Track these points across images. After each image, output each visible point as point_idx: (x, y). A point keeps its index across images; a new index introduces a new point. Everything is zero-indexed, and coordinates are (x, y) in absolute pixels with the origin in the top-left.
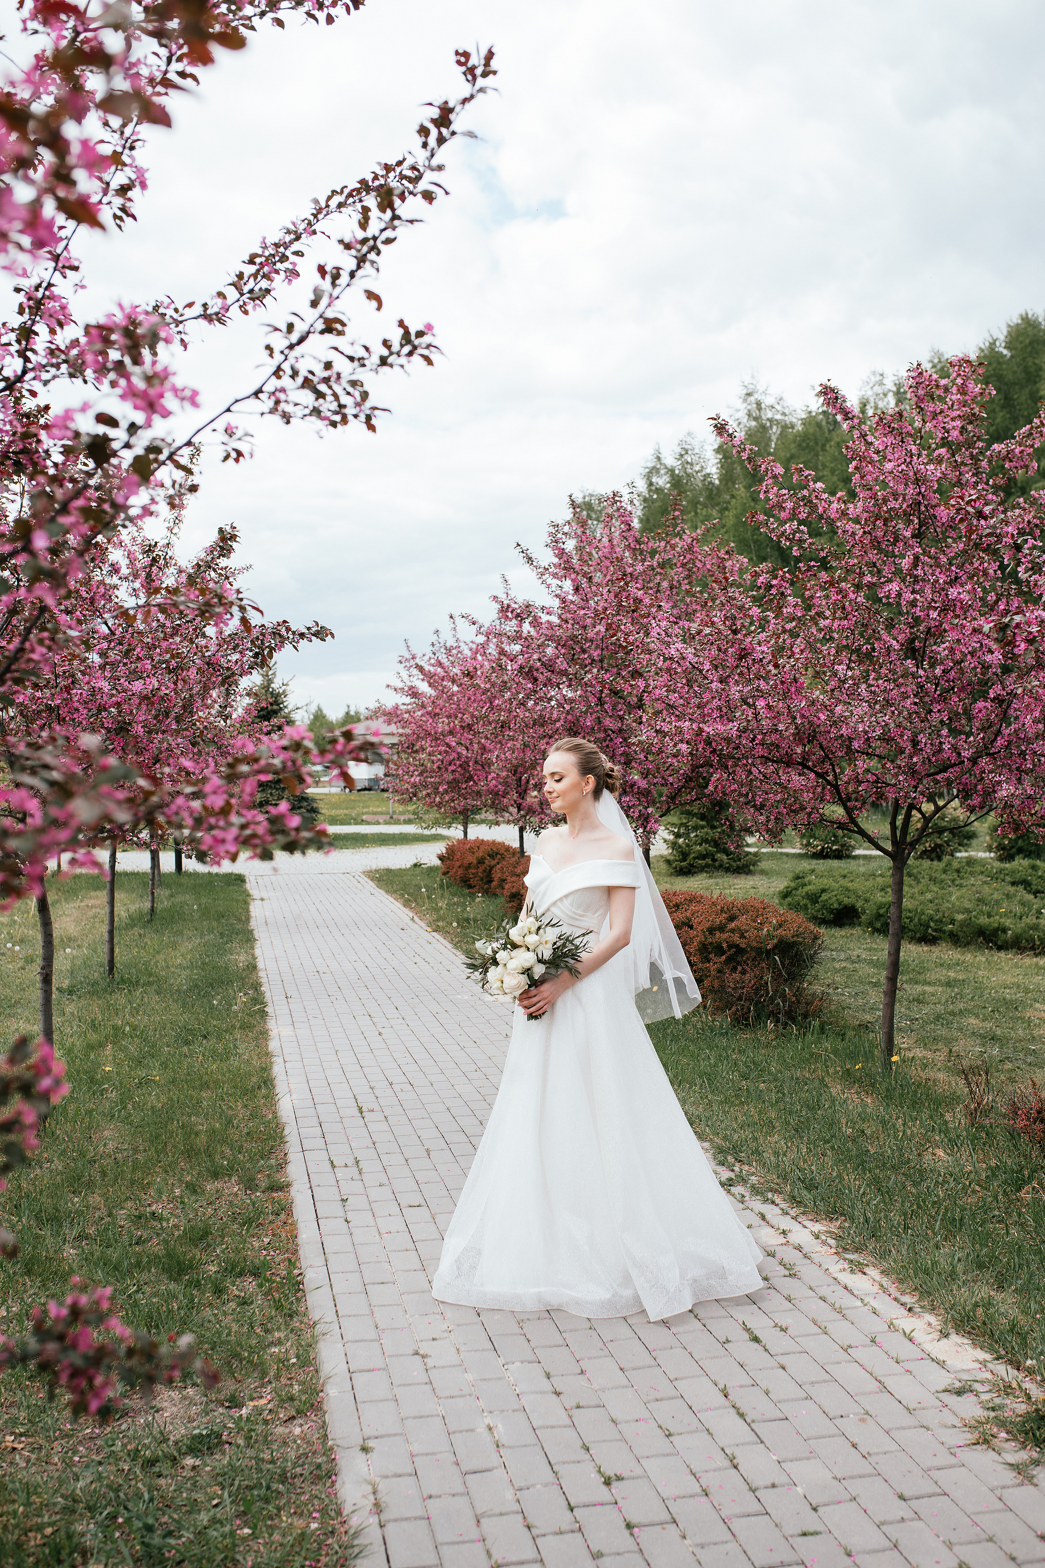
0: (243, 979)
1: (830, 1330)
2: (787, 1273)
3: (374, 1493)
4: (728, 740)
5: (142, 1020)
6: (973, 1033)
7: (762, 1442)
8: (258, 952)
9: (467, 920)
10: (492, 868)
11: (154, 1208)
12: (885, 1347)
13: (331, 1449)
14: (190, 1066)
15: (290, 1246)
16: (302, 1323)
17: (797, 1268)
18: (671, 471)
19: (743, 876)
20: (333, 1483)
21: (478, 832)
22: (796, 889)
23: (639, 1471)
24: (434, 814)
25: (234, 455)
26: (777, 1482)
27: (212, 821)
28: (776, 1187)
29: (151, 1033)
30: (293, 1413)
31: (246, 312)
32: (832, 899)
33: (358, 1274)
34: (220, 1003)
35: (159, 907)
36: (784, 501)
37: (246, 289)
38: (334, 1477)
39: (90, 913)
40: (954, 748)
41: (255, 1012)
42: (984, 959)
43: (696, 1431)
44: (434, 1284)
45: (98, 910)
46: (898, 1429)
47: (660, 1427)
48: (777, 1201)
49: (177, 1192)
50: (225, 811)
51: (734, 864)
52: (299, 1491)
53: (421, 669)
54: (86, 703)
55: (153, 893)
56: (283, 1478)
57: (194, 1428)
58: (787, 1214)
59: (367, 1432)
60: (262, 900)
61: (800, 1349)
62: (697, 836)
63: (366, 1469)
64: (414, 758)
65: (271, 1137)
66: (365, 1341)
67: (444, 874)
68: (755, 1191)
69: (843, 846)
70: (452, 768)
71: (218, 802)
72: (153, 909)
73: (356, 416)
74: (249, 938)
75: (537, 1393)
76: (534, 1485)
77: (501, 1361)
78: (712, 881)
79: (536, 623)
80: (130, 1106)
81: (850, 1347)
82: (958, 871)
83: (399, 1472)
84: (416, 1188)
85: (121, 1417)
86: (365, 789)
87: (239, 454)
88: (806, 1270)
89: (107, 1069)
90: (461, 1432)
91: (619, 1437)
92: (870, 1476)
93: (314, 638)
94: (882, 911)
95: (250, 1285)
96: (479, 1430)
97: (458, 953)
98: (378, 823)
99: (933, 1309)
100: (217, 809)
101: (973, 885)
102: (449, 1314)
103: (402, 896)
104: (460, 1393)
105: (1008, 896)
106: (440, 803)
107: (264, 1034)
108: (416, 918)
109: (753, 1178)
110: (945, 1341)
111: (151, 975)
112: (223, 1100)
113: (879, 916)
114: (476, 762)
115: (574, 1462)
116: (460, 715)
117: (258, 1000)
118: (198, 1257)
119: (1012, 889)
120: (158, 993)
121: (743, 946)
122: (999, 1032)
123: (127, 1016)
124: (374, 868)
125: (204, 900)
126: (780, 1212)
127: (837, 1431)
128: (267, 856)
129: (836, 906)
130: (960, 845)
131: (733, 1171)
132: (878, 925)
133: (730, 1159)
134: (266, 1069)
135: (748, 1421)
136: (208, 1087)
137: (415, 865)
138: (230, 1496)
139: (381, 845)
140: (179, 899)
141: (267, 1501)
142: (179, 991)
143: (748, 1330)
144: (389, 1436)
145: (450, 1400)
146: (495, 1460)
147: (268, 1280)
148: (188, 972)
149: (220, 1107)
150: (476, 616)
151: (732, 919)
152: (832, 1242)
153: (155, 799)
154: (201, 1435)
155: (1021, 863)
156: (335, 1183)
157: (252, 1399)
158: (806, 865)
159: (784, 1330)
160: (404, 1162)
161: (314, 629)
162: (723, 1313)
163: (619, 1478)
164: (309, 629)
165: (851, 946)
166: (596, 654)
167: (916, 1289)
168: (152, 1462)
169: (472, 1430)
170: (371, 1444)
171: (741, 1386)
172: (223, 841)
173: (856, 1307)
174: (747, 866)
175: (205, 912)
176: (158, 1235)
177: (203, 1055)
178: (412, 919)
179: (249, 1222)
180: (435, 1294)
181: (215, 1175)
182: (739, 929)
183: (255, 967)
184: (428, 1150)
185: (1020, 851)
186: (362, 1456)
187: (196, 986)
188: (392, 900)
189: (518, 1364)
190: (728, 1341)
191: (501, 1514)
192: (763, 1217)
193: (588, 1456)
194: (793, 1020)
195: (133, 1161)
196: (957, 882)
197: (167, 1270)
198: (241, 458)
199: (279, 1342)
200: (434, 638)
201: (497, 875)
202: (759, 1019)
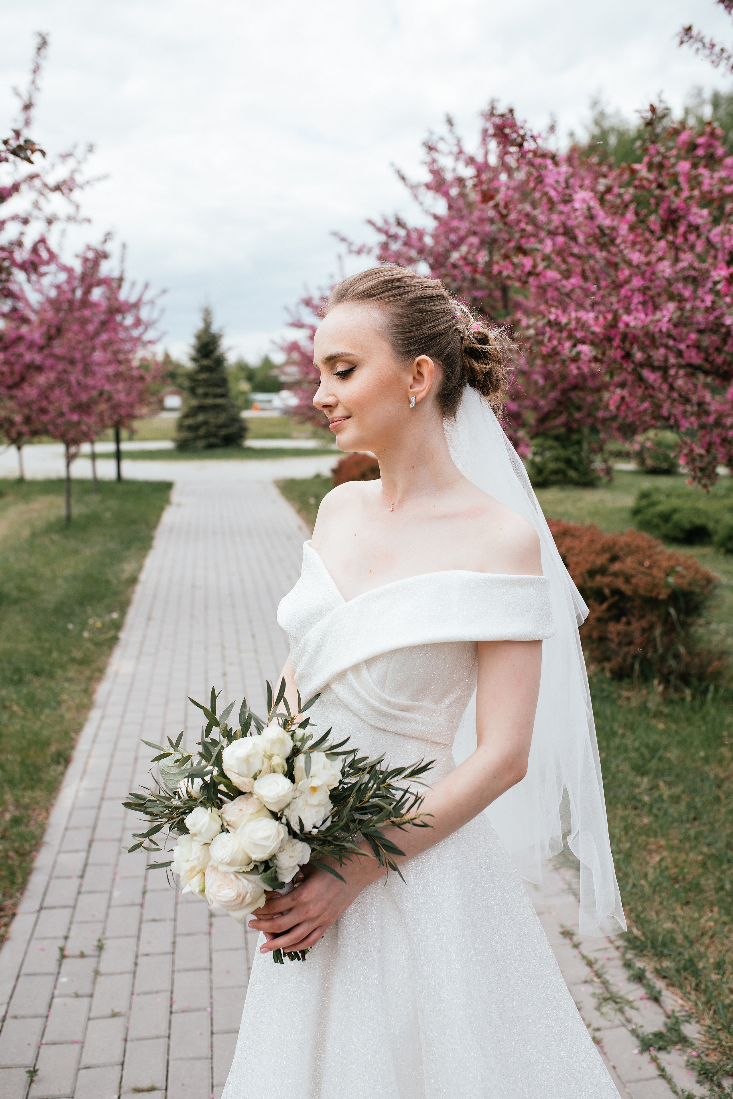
22: (646, 507)
32: (683, 519)
62: (551, 454)
103: (298, 504)
121: (628, 593)
129: (687, 525)
137: (316, 476)
151: (614, 559)
158: (647, 483)
182: (623, 572)
194: (687, 683)
202: (646, 678)
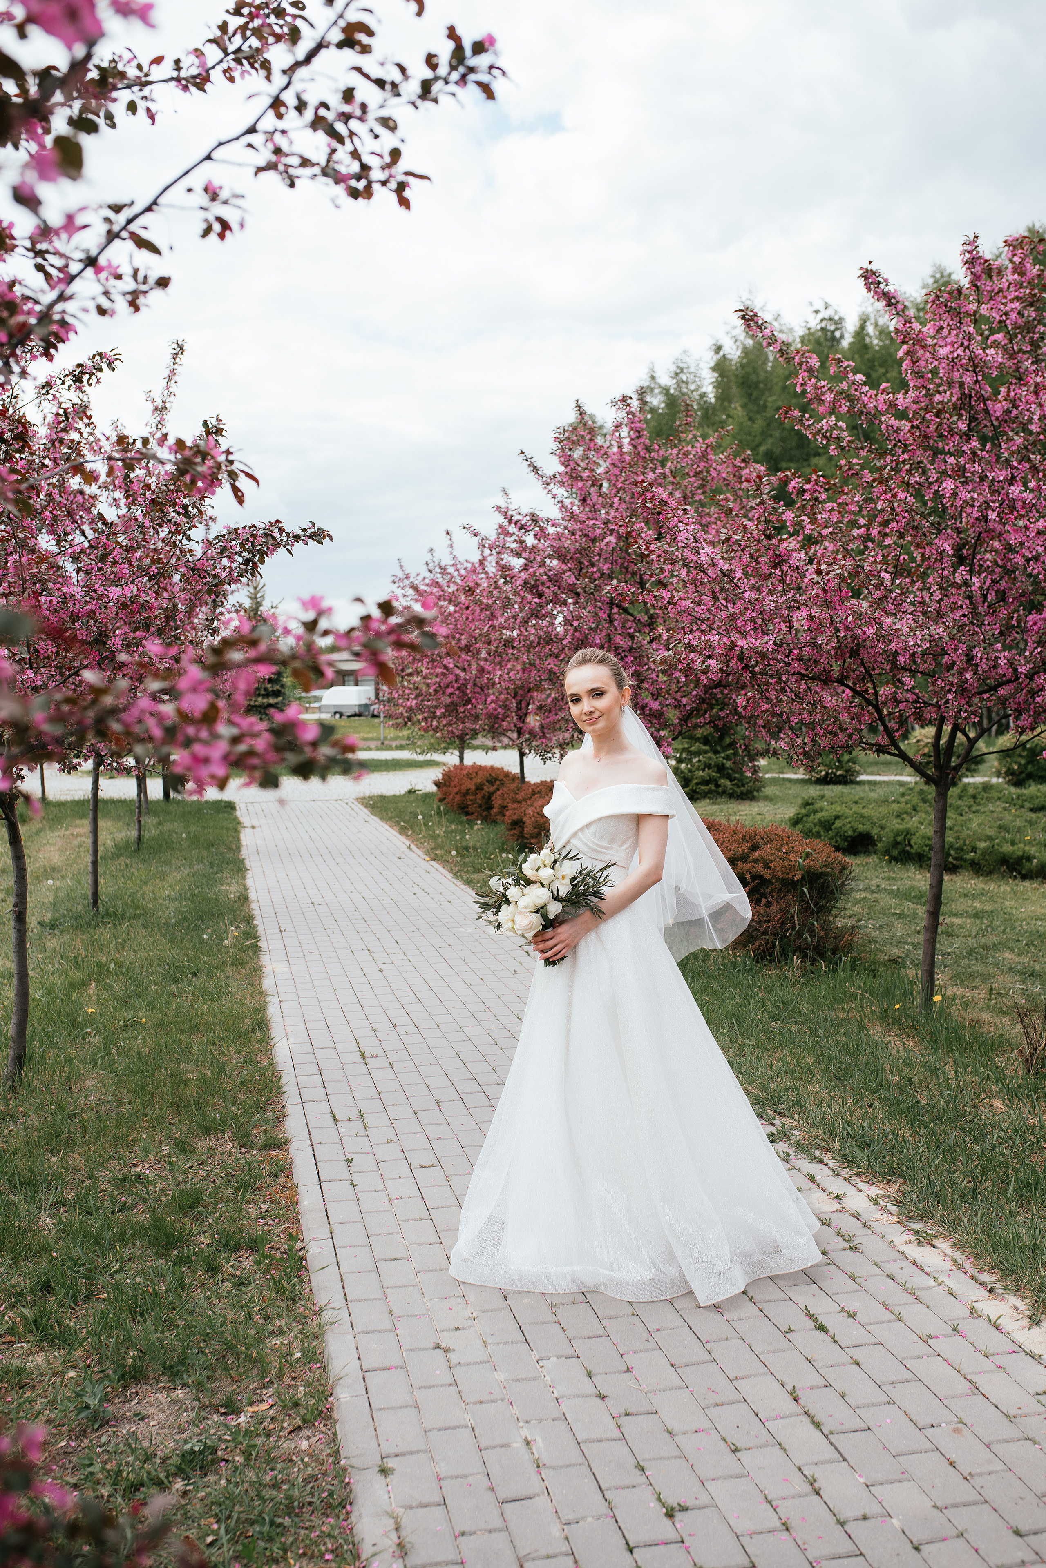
0: (234, 911)
1: (905, 1316)
2: (847, 1245)
3: (397, 1529)
4: (762, 655)
5: (127, 956)
6: (1011, 969)
7: (844, 1460)
8: (249, 882)
9: (467, 848)
10: (491, 794)
11: (138, 1169)
12: (970, 1336)
13: (345, 1470)
14: (180, 1007)
15: (290, 1214)
16: (306, 1308)
17: (857, 1240)
18: (666, 391)
19: (747, 803)
20: (348, 1514)
21: (474, 758)
22: (807, 815)
23: (705, 1499)
24: (429, 738)
25: (217, 227)
26: (868, 1512)
27: (191, 731)
28: (823, 1143)
29: (137, 970)
30: (298, 1422)
31: (231, 79)
32: (846, 827)
33: (368, 1249)
34: (210, 938)
35: (146, 835)
36: (823, 394)
37: (231, 48)
38: (348, 1507)
39: (76, 842)
40: (1011, 663)
41: (248, 947)
42: (1008, 889)
43: (766, 1445)
44: (451, 1260)
45: (83, 839)
46: (999, 1442)
47: (724, 1439)
48: (826, 1160)
49: (166, 1150)
50: (210, 717)
51: (738, 790)
52: (308, 1524)
53: (415, 588)
54: (56, 611)
55: (139, 822)
56: (290, 1510)
57: (186, 1442)
58: (839, 1175)
59: (387, 1448)
60: (253, 827)
61: (873, 1340)
62: (699, 761)
63: (386, 1496)
64: (409, 681)
65: (267, 1087)
66: (379, 1331)
67: (441, 800)
68: (799, 1147)
69: (847, 771)
70: (449, 690)
71: (198, 703)
72: (139, 838)
73: (384, 183)
74: (239, 868)
75: (578, 1396)
76: (584, 1518)
77: (535, 1356)
78: (716, 807)
79: (542, 534)
80: (114, 1051)
81: (930, 1337)
82: (974, 797)
83: (425, 1500)
84: (428, 1145)
85: (101, 1426)
86: (355, 715)
87: (225, 226)
88: (864, 1239)
89: (90, 1010)
90: (494, 1447)
91: (677, 1453)
92: (975, 1503)
93: (310, 541)
94: (899, 839)
95: (248, 1262)
96: (515, 1445)
97: (459, 883)
98: (369, 749)
99: (1018, 1290)
100: (197, 715)
101: (992, 812)
102: (471, 1298)
103: (398, 823)
104: (490, 1397)
105: (1031, 823)
106: (437, 727)
107: (257, 971)
108: (413, 846)
109: (796, 1132)
110: (1036, 1329)
111: (137, 907)
112: (214, 1044)
113: (896, 844)
114: (475, 684)
115: (628, 1487)
116: (457, 636)
117: (251, 934)
118: (189, 1227)
119: (1033, 816)
120: (145, 927)
121: (768, 877)
122: (1037, 968)
123: (112, 952)
124: (367, 794)
125: (193, 828)
126: (831, 1173)
127: (929, 1445)
128: (270, 782)
129: (850, 833)
130: (967, 770)
131: (773, 1124)
132: (895, 853)
133: (769, 1111)
134: (260, 1010)
135: (826, 1432)
136: (198, 1030)
137: (410, 792)
138: (227, 1531)
139: (373, 771)
140: (168, 826)
141: (271, 1540)
142: (166, 924)
143: (811, 1316)
144: (411, 1453)
145: (479, 1406)
146: (536, 1485)
147: (267, 1257)
148: (176, 905)
149: (211, 1053)
150: (478, 527)
151: (755, 848)
152: (894, 1209)
153: (108, 700)
154: (192, 1451)
155: (1033, 789)
156: (338, 1140)
157: (251, 1404)
158: (814, 791)
159: (852, 1316)
160: (413, 1115)
161: (310, 531)
162: (780, 1295)
163: (684, 1509)
164: (304, 530)
165: (869, 874)
166: (606, 567)
167: (995, 1266)
168: (135, 1487)
169: (507, 1446)
170: (390, 1463)
171: (812, 1388)
172: (206, 761)
173: (929, 1288)
174: (751, 792)
175: (194, 841)
176: (145, 1200)
177: (193, 995)
178: (409, 847)
179: (244, 1186)
180: (453, 1272)
181: (207, 1131)
182: (763, 859)
183: (246, 899)
184: (438, 1101)
185: (1030, 776)
186: (381, 1479)
187: (185, 919)
188: (387, 827)
189: (554, 1359)
190: (790, 1330)
191: (548, 1557)
192: (812, 1179)
193: (644, 1479)
194: (822, 955)
195: (117, 1114)
196: (974, 809)
197: (153, 1243)
198: (228, 233)
199: (281, 1333)
200: (428, 558)
201: (497, 802)
202: (785, 954)
